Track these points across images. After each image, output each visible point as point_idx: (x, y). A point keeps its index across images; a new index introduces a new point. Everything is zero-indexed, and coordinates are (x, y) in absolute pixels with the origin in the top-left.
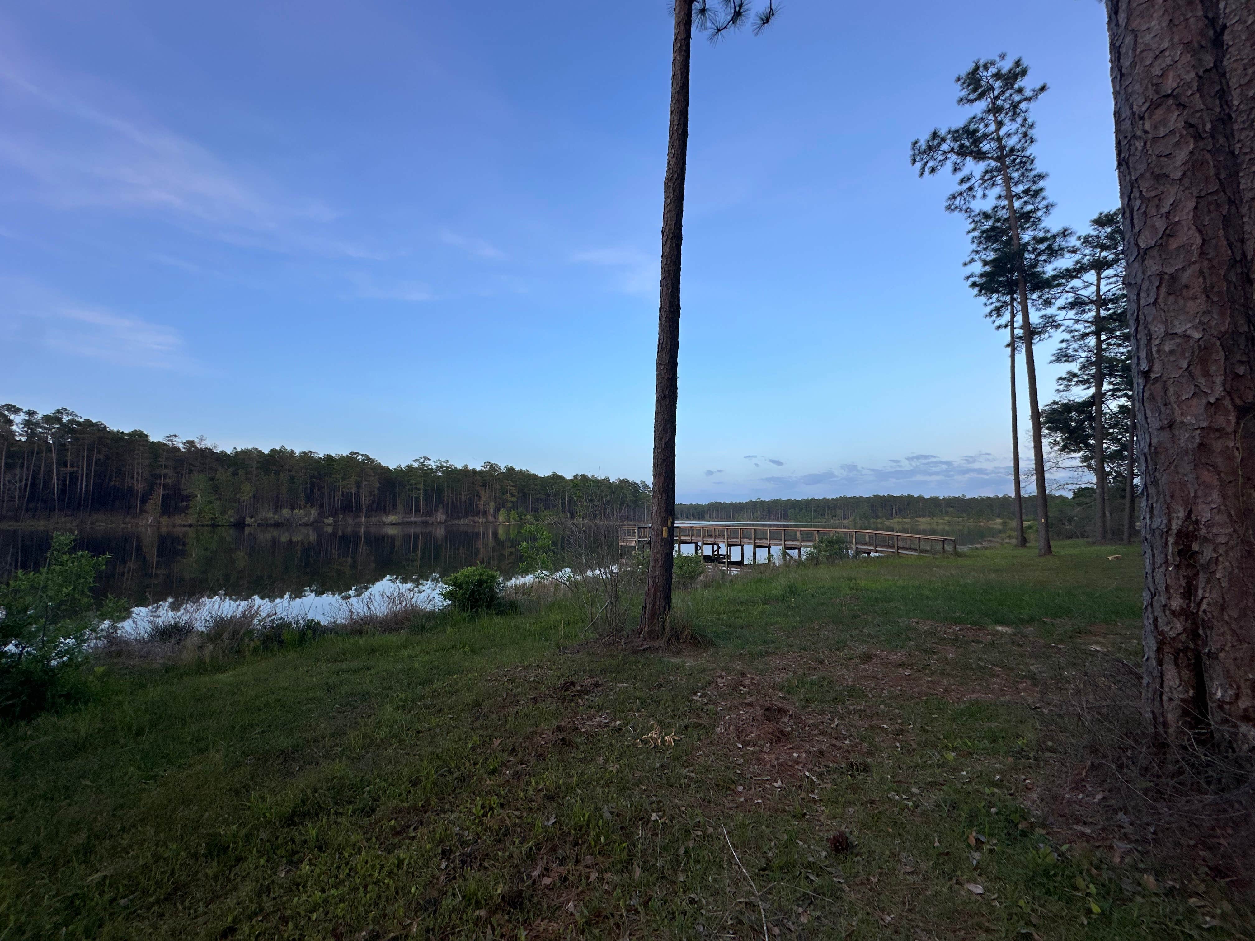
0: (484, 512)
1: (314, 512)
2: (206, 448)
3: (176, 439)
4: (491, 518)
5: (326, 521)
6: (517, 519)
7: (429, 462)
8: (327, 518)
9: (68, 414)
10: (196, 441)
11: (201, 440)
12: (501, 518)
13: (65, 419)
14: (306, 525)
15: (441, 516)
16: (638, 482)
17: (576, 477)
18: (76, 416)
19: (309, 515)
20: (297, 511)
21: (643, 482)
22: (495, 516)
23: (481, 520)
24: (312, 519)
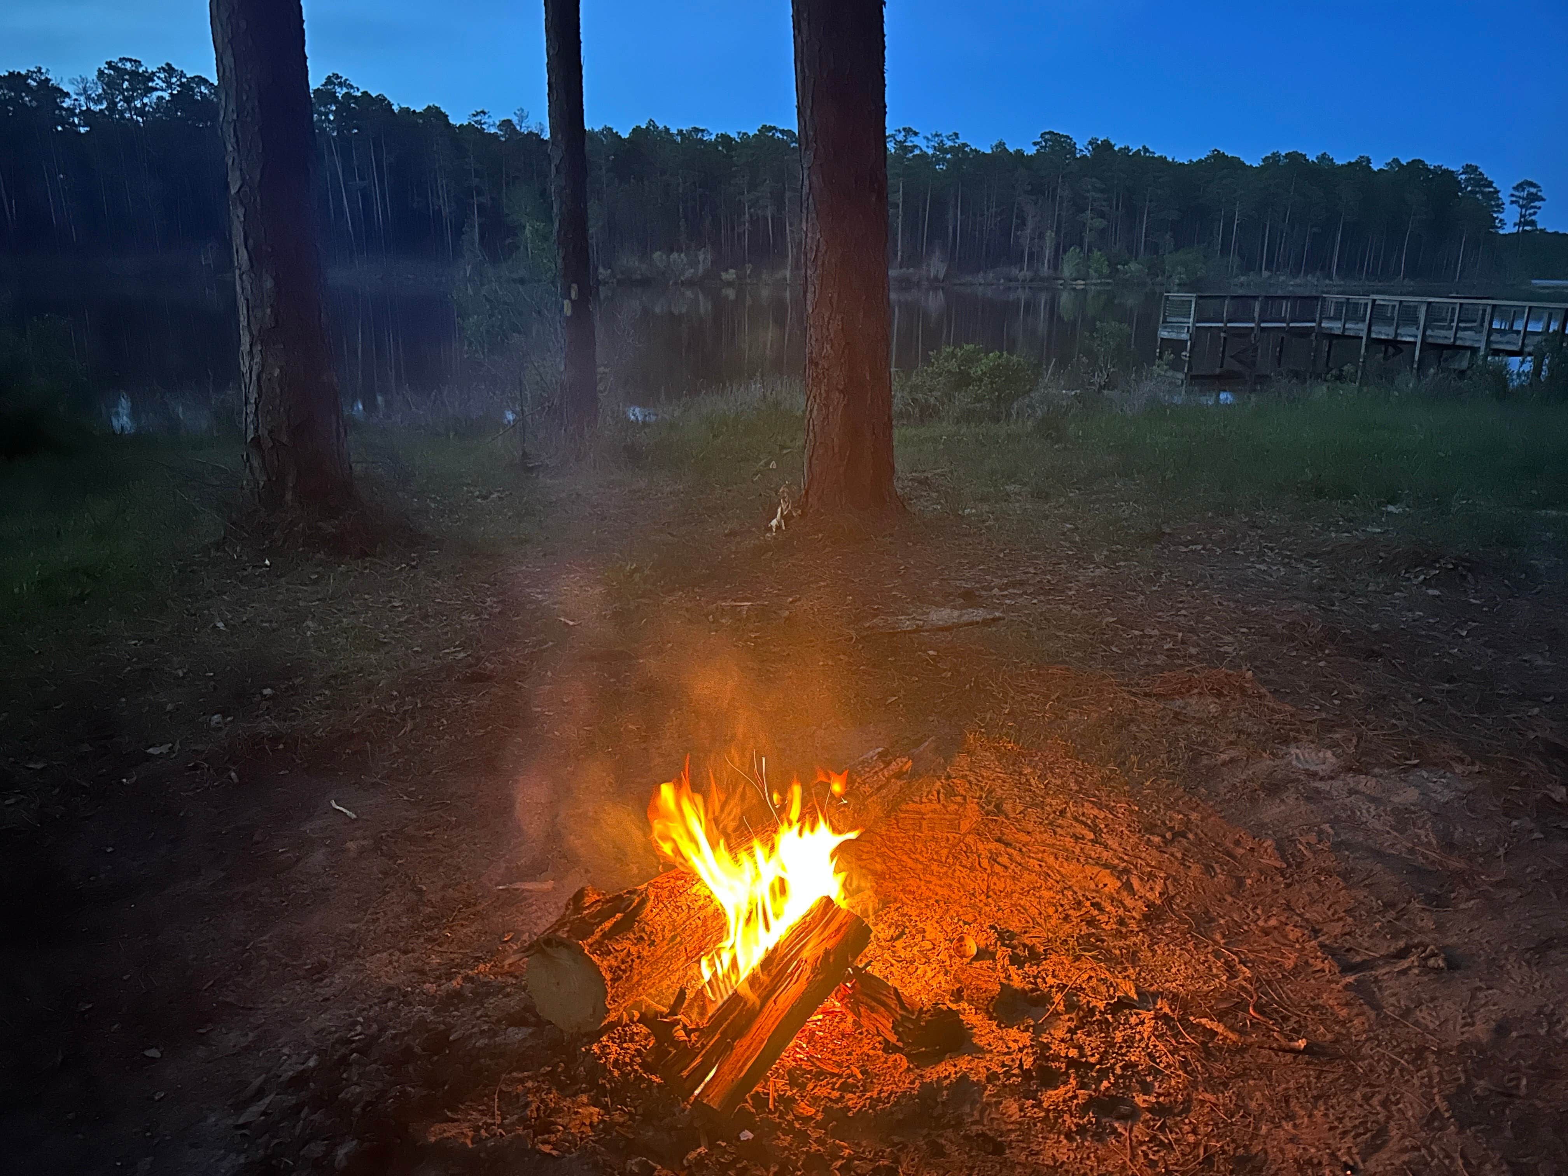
0: (1031, 255)
1: (705, 257)
2: (530, 133)
3: (485, 119)
4: (1045, 270)
5: (724, 276)
6: (1106, 270)
7: (916, 141)
8: (726, 270)
9: (340, 85)
10: (515, 120)
11: (521, 119)
12: (1067, 271)
13: (340, 92)
14: (690, 283)
15: (937, 267)
16: (1455, 167)
17: (1272, 161)
18: (352, 87)
19: (694, 263)
20: (675, 255)
21: (1470, 169)
22: (1056, 265)
23: (1021, 276)
24: (701, 270)
